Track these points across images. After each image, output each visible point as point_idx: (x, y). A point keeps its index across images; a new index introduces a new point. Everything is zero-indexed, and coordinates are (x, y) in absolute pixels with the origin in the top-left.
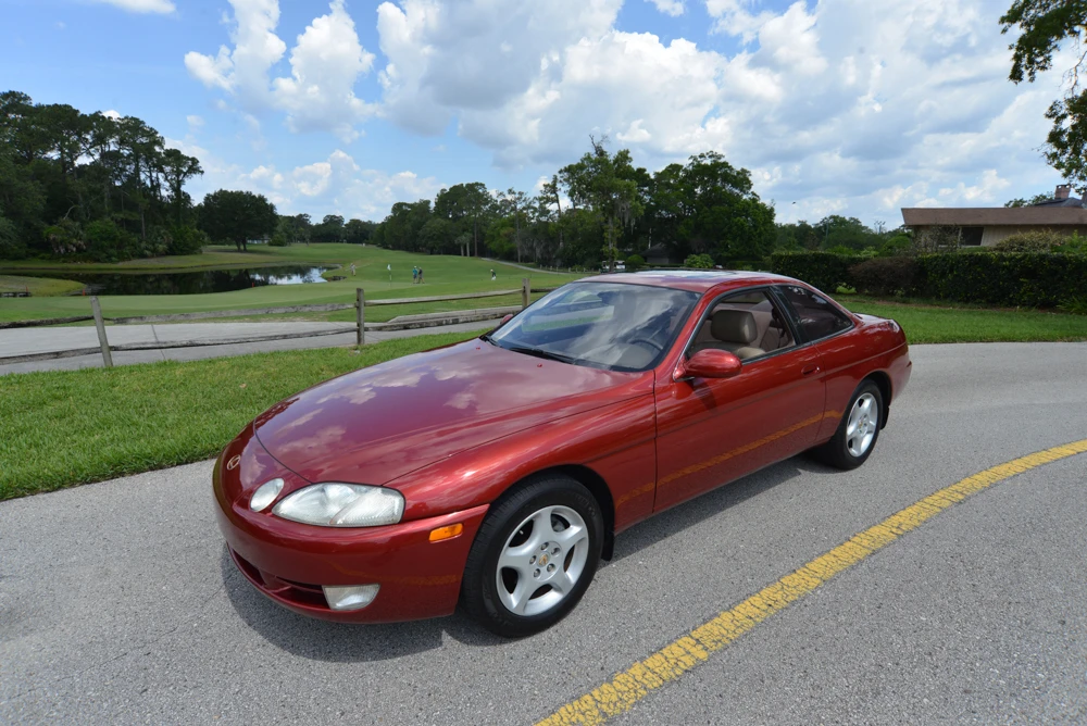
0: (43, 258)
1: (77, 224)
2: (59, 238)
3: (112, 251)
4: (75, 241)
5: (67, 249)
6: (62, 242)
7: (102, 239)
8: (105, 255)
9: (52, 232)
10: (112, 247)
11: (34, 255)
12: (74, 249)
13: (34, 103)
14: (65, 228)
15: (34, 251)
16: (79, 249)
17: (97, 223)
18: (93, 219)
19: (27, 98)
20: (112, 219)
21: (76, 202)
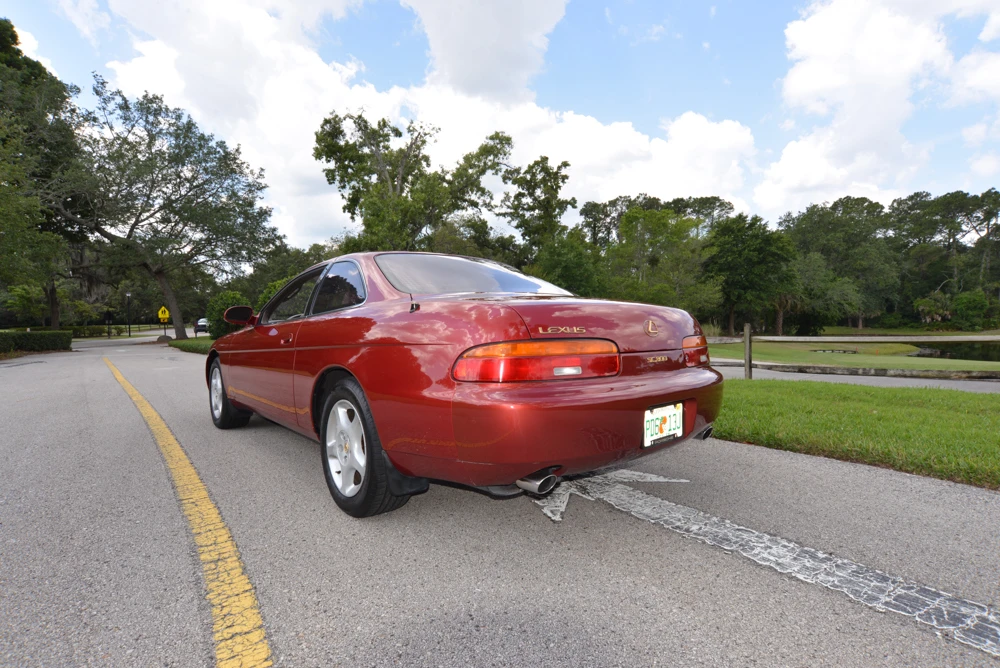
0: (912, 327)
1: (948, 295)
2: (927, 309)
3: (976, 320)
4: (941, 311)
5: (933, 319)
6: (929, 313)
7: (968, 308)
8: (968, 324)
9: (921, 304)
10: (979, 316)
11: (905, 324)
12: (940, 319)
13: (933, 197)
14: (935, 300)
15: (906, 320)
16: (944, 319)
17: (966, 295)
18: (965, 290)
19: (928, 195)
20: (984, 290)
21: (951, 276)
